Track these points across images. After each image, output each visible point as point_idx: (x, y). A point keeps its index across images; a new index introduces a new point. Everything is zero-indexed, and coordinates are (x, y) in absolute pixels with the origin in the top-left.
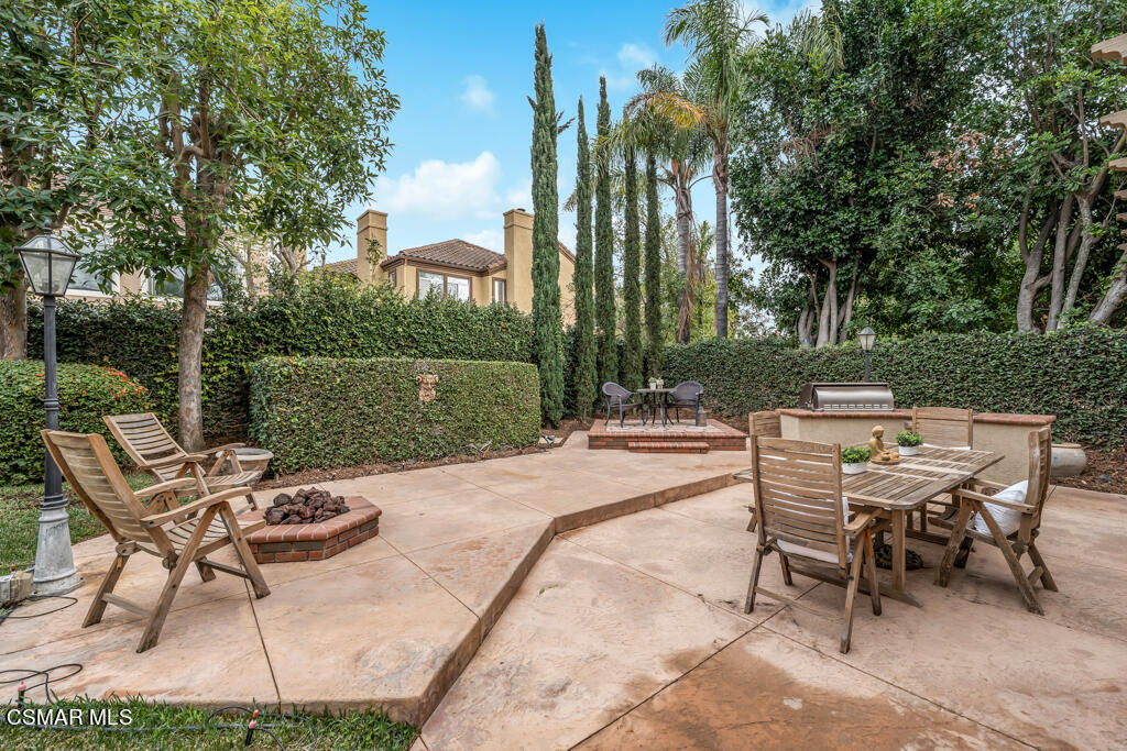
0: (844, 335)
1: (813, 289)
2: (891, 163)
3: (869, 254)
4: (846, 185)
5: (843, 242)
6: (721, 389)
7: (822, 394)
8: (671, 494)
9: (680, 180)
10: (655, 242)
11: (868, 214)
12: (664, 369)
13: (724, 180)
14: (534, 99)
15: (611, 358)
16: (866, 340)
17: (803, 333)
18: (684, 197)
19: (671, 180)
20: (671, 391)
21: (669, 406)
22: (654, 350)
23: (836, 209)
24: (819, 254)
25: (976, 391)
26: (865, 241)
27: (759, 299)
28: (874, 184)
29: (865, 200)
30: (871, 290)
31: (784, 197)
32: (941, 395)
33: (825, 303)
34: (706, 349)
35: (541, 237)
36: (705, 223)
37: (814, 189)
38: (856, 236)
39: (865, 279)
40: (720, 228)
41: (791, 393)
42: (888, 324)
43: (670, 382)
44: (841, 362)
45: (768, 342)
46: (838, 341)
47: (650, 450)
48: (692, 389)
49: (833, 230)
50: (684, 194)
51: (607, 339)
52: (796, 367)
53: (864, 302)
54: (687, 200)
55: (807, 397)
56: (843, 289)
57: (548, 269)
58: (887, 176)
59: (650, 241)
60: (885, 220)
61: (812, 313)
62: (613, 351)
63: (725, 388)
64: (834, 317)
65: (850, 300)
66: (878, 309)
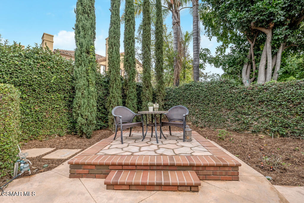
6: (197, 110)
10: (160, 29)
12: (165, 100)
15: (132, 92)
17: (245, 78)
19: (170, 5)
33: (263, 56)
34: (188, 87)
40: (195, 24)
41: (245, 114)
50: (176, 12)
51: (130, 80)
54: (178, 15)
59: (157, 29)
61: (249, 67)
62: (133, 88)
63: (200, 110)
64: (270, 64)
65: (279, 54)
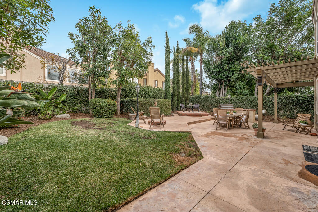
0: (225, 95)
1: (219, 86)
2: (234, 64)
3: (230, 80)
4: (226, 68)
5: (225, 78)
7: (222, 106)
8: (200, 121)
9: (192, 61)
11: (230, 73)
13: (202, 62)
14: (165, 46)
16: (229, 97)
17: (217, 94)
18: (193, 65)
19: (190, 61)
20: (193, 105)
21: (193, 108)
22: (187, 97)
23: (224, 71)
24: (221, 80)
25: (247, 106)
26: (229, 78)
27: (209, 87)
28: (231, 68)
29: (229, 70)
30: (230, 86)
31: (215, 69)
32: (242, 107)
33: (222, 89)
35: (167, 74)
36: (196, 70)
37: (220, 67)
38: (228, 77)
39: (229, 85)
40: (201, 72)
42: (233, 93)
43: (193, 104)
44: (225, 101)
45: (211, 96)
46: (224, 97)
47: (192, 116)
48: (197, 105)
49: (223, 76)
50: (193, 64)
51: (179, 95)
52: (216, 101)
53: (229, 88)
55: (220, 107)
56: (225, 87)
57: (168, 80)
58: (233, 66)
60: (233, 74)
61: (219, 91)
62: (180, 97)
64: (223, 92)
65: (226, 89)
66: (231, 90)
